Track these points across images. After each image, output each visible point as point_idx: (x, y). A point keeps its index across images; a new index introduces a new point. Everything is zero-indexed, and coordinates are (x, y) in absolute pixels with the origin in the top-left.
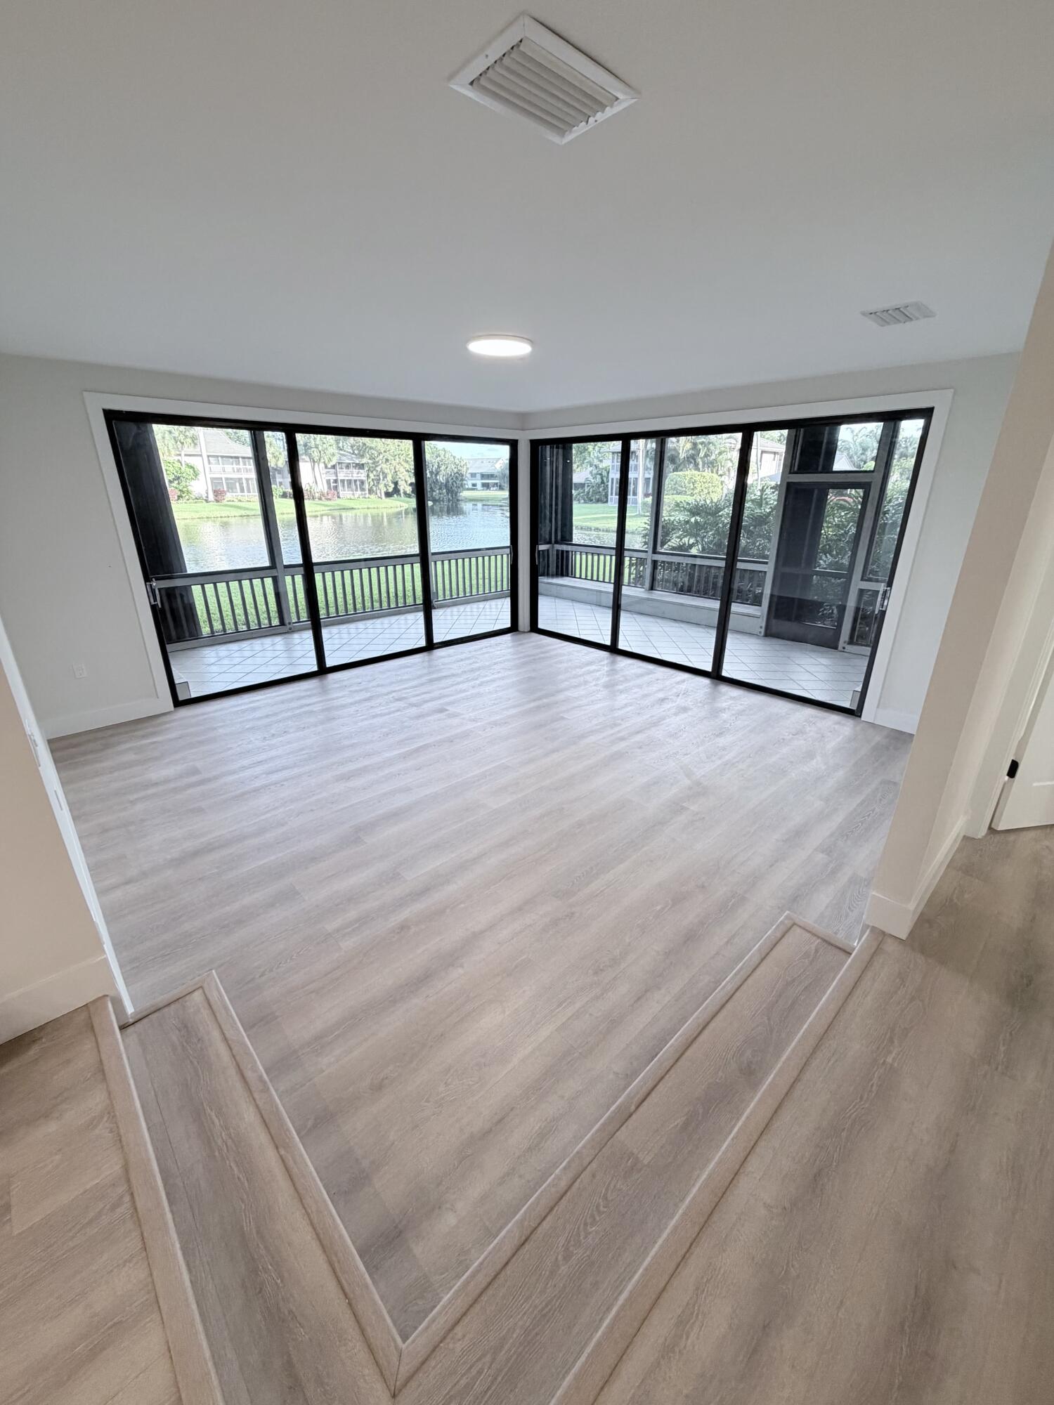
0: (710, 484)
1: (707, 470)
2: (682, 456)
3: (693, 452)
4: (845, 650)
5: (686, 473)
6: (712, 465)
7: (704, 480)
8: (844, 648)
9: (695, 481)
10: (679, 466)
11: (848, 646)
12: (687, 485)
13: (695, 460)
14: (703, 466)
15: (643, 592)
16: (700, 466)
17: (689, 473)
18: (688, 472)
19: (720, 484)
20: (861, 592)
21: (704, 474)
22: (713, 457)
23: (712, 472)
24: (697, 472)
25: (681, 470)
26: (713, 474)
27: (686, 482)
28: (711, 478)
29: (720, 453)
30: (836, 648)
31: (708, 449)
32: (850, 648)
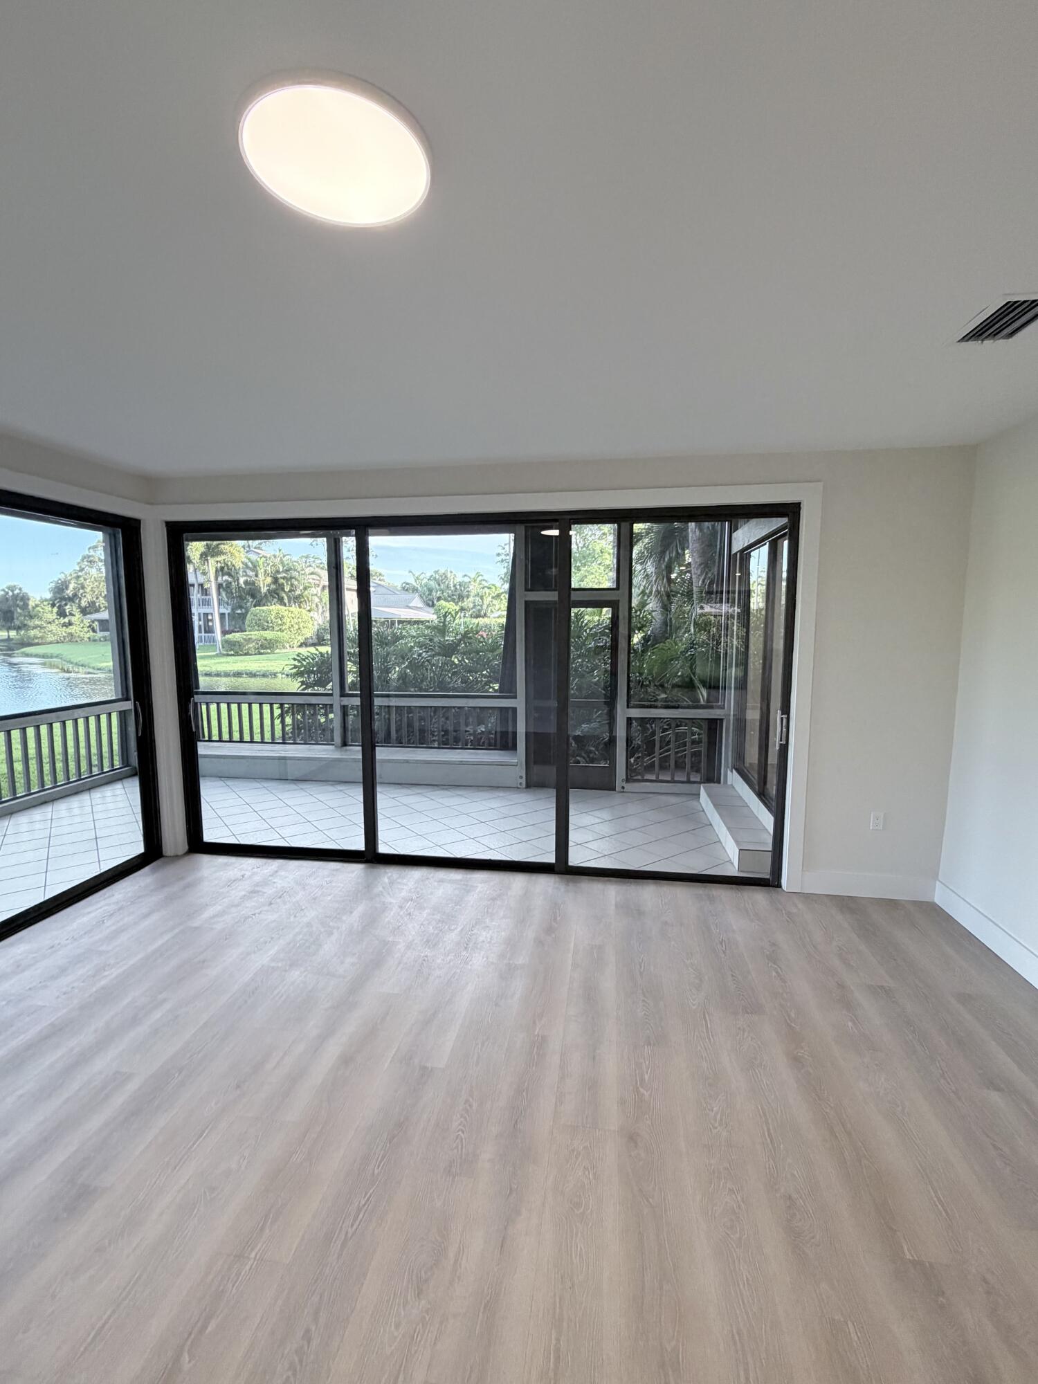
0: (300, 620)
1: (293, 605)
2: (264, 590)
3: (274, 587)
4: (625, 790)
5: (271, 608)
6: (298, 600)
7: (293, 616)
8: (623, 788)
9: (283, 617)
10: (261, 600)
11: (627, 784)
12: (274, 620)
13: (278, 594)
14: (289, 602)
15: (332, 750)
16: (286, 600)
17: (275, 608)
18: (273, 607)
19: (310, 620)
20: (629, 720)
21: (291, 609)
22: (298, 592)
23: (300, 607)
24: (283, 608)
25: (264, 605)
26: (301, 610)
27: (272, 617)
28: (301, 613)
29: (305, 588)
30: (612, 788)
31: (292, 585)
32: (628, 787)
